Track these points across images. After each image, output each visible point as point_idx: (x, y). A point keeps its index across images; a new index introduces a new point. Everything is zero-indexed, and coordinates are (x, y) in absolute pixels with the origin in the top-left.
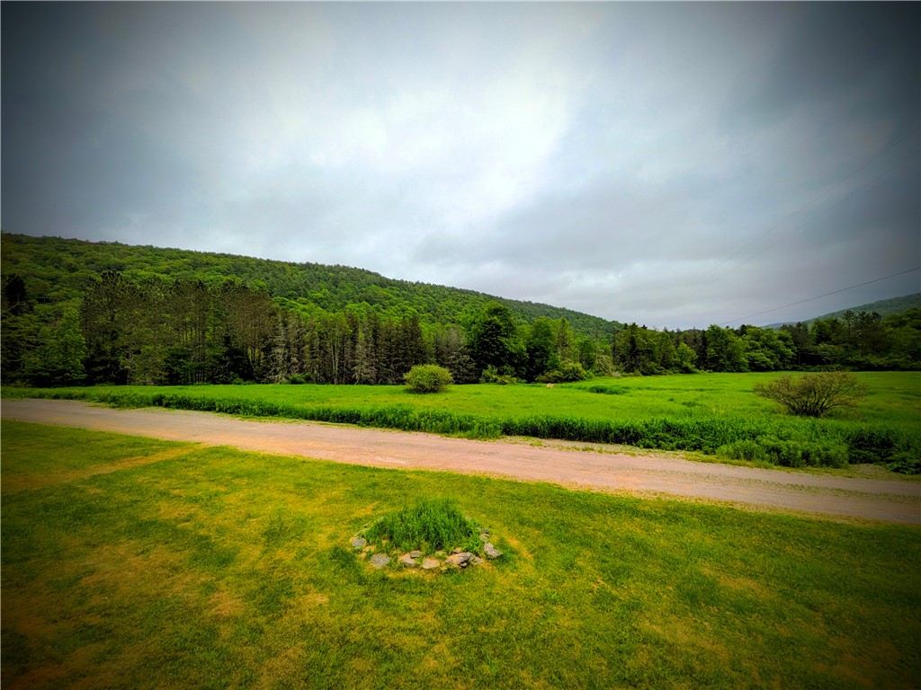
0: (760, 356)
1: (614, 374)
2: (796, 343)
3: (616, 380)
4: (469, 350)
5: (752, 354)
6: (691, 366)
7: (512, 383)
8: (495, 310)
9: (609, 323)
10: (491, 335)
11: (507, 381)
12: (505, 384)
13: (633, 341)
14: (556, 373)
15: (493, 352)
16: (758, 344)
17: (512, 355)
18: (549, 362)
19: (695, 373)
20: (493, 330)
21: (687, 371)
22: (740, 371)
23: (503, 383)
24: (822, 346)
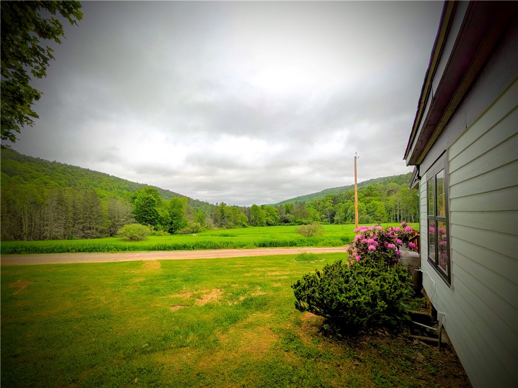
0: (270, 219)
1: (215, 228)
2: (280, 214)
3: (216, 232)
4: (135, 215)
5: (267, 218)
6: (246, 224)
7: (165, 235)
8: (150, 190)
9: (195, 201)
10: (149, 206)
11: (162, 234)
12: (161, 235)
13: (222, 211)
14: (188, 228)
15: (151, 216)
16: (269, 214)
17: (162, 218)
18: (182, 223)
19: (247, 227)
20: (150, 203)
21: (244, 226)
22: (263, 226)
23: (160, 235)
24: (288, 215)
